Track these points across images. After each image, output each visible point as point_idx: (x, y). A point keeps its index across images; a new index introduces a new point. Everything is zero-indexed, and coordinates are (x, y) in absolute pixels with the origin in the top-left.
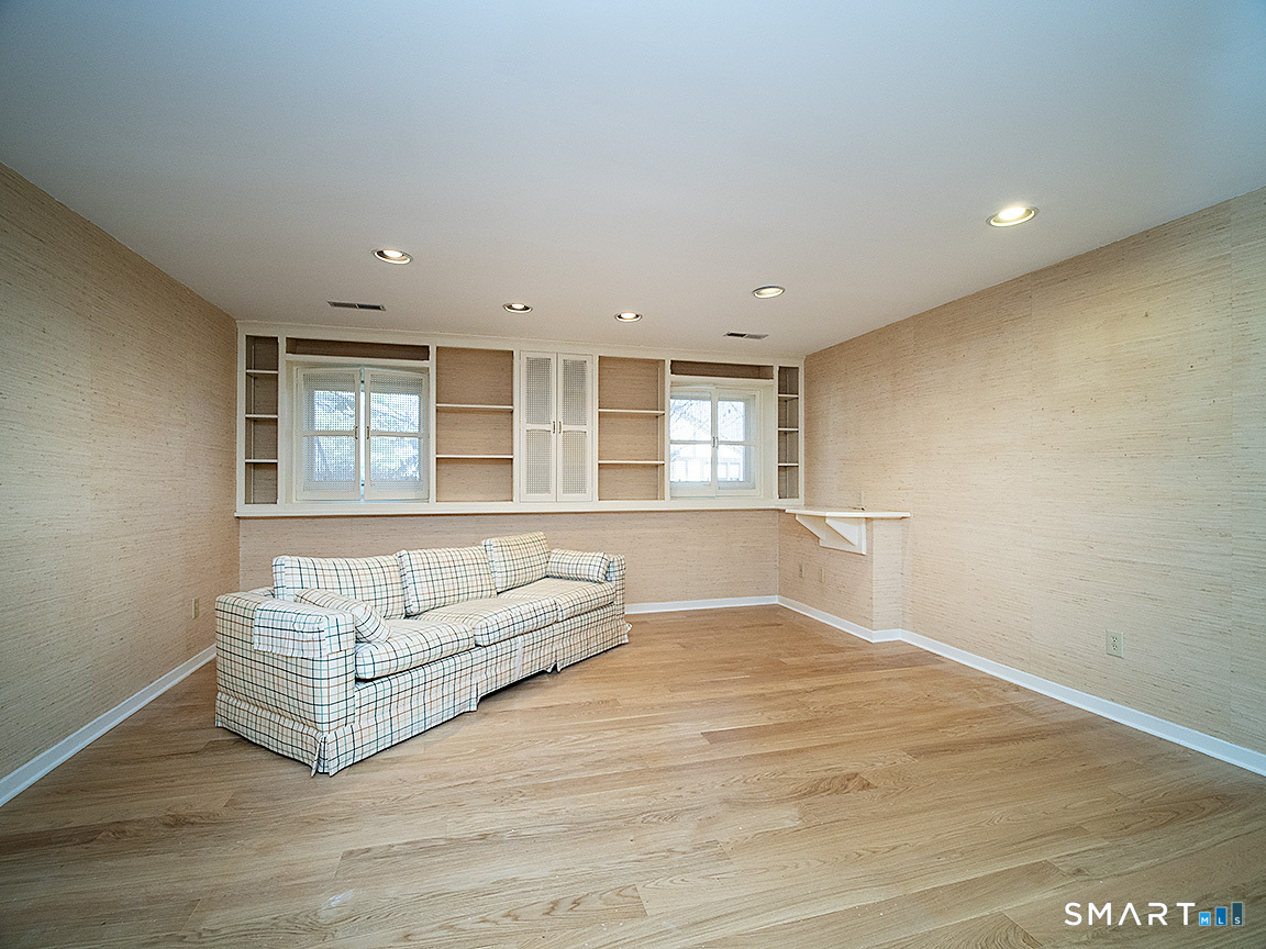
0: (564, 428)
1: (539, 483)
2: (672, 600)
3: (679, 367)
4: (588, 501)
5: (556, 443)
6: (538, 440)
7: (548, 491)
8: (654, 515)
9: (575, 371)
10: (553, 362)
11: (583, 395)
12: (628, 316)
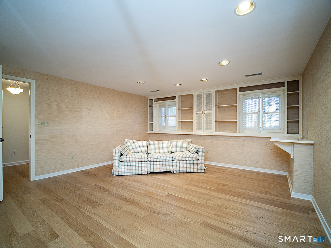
0: (206, 112)
1: (200, 127)
2: (240, 165)
3: (242, 89)
4: (212, 132)
5: (204, 116)
6: (199, 116)
7: (202, 129)
8: (234, 137)
9: (209, 96)
10: (203, 95)
11: (211, 102)
12: (204, 80)
